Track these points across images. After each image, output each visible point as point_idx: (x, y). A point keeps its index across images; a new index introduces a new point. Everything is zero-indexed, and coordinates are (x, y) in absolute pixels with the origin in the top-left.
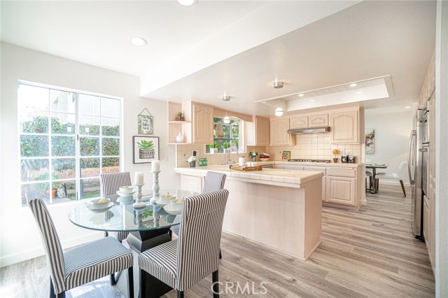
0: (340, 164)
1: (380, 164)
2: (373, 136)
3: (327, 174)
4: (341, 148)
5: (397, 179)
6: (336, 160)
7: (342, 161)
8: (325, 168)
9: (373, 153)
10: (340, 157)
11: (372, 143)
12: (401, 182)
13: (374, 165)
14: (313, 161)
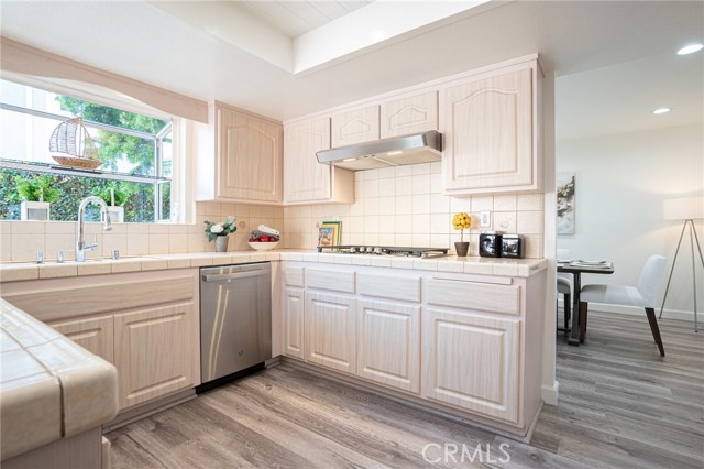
0: (475, 262)
1: (592, 260)
2: (571, 192)
3: (426, 298)
4: (478, 208)
5: (639, 304)
6: (463, 249)
7: (483, 253)
8: (416, 276)
9: (571, 234)
10: (476, 240)
11: (568, 209)
12: (650, 312)
13: (576, 264)
14: (389, 251)
